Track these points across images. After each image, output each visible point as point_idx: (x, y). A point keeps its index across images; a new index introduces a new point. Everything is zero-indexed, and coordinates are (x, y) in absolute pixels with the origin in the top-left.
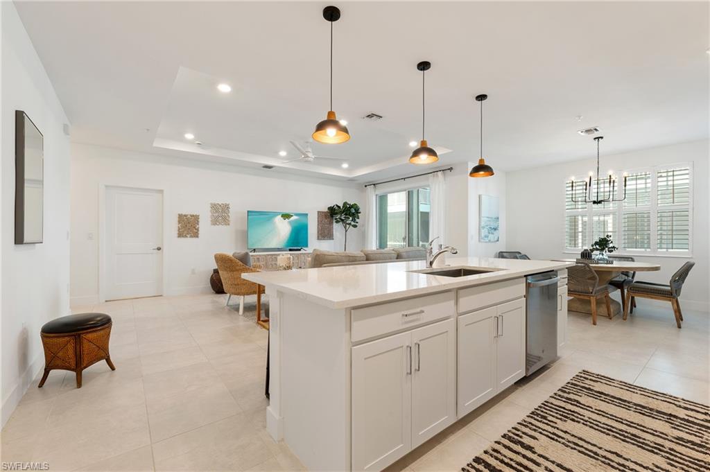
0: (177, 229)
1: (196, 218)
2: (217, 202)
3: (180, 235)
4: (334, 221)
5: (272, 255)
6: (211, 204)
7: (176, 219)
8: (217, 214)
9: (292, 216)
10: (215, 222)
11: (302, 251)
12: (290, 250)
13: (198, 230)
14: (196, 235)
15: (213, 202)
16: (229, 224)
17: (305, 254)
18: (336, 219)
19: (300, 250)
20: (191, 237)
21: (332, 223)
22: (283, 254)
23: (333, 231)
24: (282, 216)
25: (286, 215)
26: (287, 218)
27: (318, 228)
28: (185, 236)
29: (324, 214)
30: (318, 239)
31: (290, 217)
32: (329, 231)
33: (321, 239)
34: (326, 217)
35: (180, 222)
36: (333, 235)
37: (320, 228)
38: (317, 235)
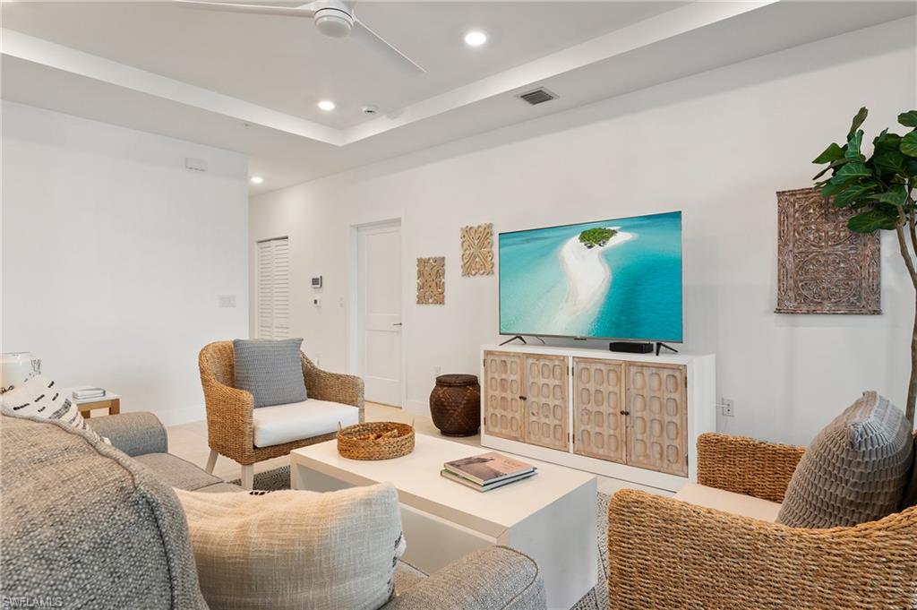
0: (416, 287)
1: (440, 262)
3: (420, 301)
5: (537, 357)
7: (415, 269)
8: (471, 251)
9: (614, 232)
10: (468, 270)
12: (615, 347)
13: (443, 287)
14: (442, 302)
16: (491, 273)
17: (642, 366)
20: (435, 302)
22: (564, 359)
23: (877, 275)
24: (582, 239)
25: (594, 231)
26: (597, 241)
27: (782, 265)
28: (427, 303)
29: (816, 197)
30: (778, 311)
31: (608, 238)
32: (849, 274)
33: (793, 312)
34: (826, 216)
35: (421, 274)
36: (876, 290)
37: (790, 265)
38: (776, 291)
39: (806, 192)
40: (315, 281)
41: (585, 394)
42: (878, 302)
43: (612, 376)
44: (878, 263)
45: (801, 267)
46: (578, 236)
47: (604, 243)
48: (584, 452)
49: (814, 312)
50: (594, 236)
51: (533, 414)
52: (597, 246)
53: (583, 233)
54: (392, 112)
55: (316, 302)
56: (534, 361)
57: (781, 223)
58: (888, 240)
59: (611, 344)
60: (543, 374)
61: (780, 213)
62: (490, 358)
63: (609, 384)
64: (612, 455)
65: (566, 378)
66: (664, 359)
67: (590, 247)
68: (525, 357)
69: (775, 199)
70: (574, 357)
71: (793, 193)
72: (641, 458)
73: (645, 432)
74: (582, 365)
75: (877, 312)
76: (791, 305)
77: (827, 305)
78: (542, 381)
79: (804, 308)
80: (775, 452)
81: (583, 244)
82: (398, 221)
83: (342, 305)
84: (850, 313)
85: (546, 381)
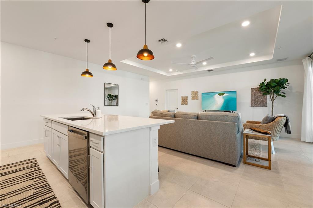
0: (181, 102)
1: (187, 97)
3: (182, 104)
6: (192, 91)
7: (181, 98)
8: (194, 96)
9: (224, 94)
10: (193, 99)
13: (187, 102)
14: (187, 104)
16: (198, 99)
20: (185, 104)
23: (267, 101)
24: (219, 94)
25: (221, 93)
27: (252, 99)
28: (184, 104)
29: (257, 89)
30: (251, 106)
32: (262, 101)
33: (254, 106)
34: (259, 92)
35: (182, 99)
36: (266, 103)
37: (253, 99)
38: (251, 103)
39: (256, 88)
40: (156, 100)
42: (267, 105)
44: (267, 99)
45: (255, 99)
49: (257, 106)
50: (221, 94)
54: (181, 71)
55: (157, 104)
57: (252, 93)
58: (268, 96)
59: (224, 111)
61: (252, 91)
66: (231, 114)
69: (251, 89)
71: (254, 88)
75: (267, 106)
76: (253, 105)
77: (259, 105)
80: (257, 122)
82: (177, 89)
83: (163, 105)
84: (263, 106)
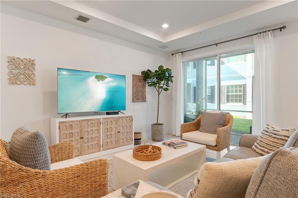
2: (16, 57)
4: (147, 85)
5: (88, 120)
6: (8, 57)
8: (17, 71)
9: (106, 77)
10: (14, 80)
11: (120, 115)
12: (108, 113)
15: (11, 55)
16: (34, 84)
17: (123, 117)
18: (148, 83)
19: (117, 113)
21: (145, 86)
22: (99, 119)
23: (146, 94)
25: (100, 76)
26: (101, 79)
29: (138, 77)
30: (133, 102)
31: (105, 79)
32: (142, 94)
33: (135, 102)
34: (139, 82)
37: (135, 91)
38: (132, 97)
41: (106, 130)
42: (146, 99)
43: (115, 122)
46: (95, 76)
47: (103, 80)
48: (106, 149)
51: (86, 143)
52: (101, 81)
53: (96, 76)
56: (87, 122)
59: (106, 112)
60: (90, 126)
62: (62, 125)
63: (114, 125)
64: (115, 146)
65: (100, 126)
67: (99, 81)
68: (82, 121)
69: (132, 76)
70: (103, 118)
72: (122, 143)
73: (123, 136)
74: (106, 120)
75: (146, 101)
78: (90, 129)
79: (137, 101)
81: (96, 79)
84: (143, 102)
85: (92, 129)
